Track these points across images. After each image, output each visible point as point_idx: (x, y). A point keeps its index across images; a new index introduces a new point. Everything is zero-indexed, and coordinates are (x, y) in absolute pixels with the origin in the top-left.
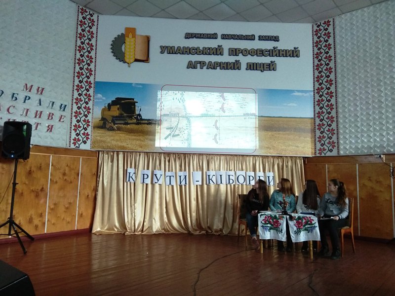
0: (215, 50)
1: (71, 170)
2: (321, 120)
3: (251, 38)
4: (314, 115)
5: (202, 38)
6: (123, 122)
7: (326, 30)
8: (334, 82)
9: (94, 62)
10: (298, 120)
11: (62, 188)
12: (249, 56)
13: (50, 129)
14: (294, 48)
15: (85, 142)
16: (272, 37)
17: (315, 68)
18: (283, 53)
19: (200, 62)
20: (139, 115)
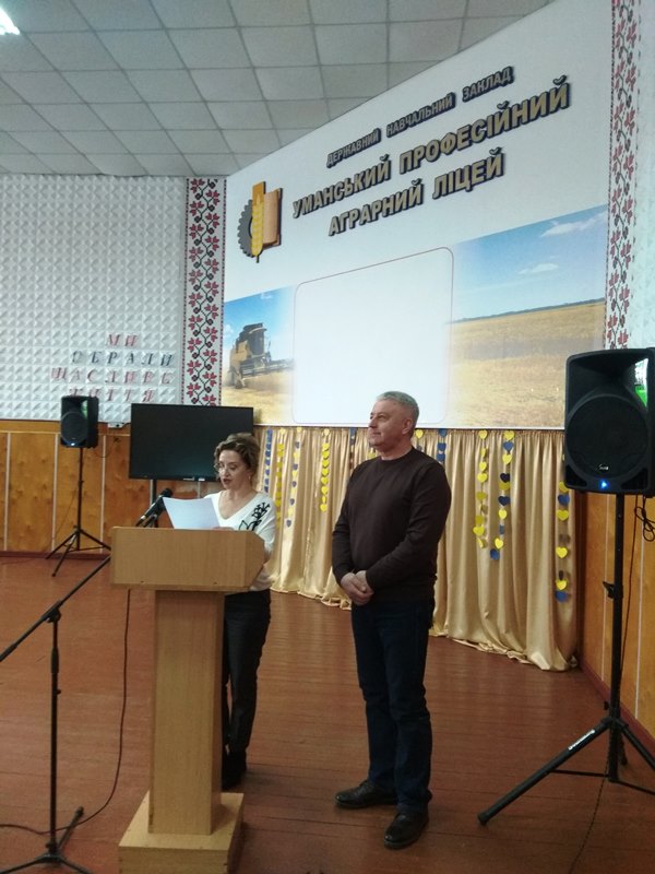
0: (373, 173)
2: (614, 303)
3: (449, 103)
4: (606, 289)
5: (355, 153)
8: (634, 163)
9: (220, 268)
13: (148, 397)
14: (554, 83)
16: (494, 76)
17: (614, 123)
18: (520, 113)
19: (349, 214)
20: (268, 355)
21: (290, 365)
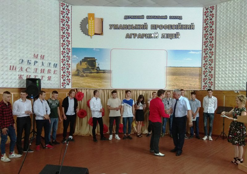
0: (142, 26)
2: (206, 69)
3: (165, 17)
4: (202, 65)
5: (135, 18)
6: (89, 72)
7: (211, 12)
8: (214, 46)
9: (71, 36)
10: (192, 68)
12: (163, 29)
13: (49, 78)
14: (191, 24)
15: (68, 84)
16: (178, 16)
17: (204, 36)
18: (184, 27)
19: (134, 34)
20: (98, 67)
21: (110, 72)
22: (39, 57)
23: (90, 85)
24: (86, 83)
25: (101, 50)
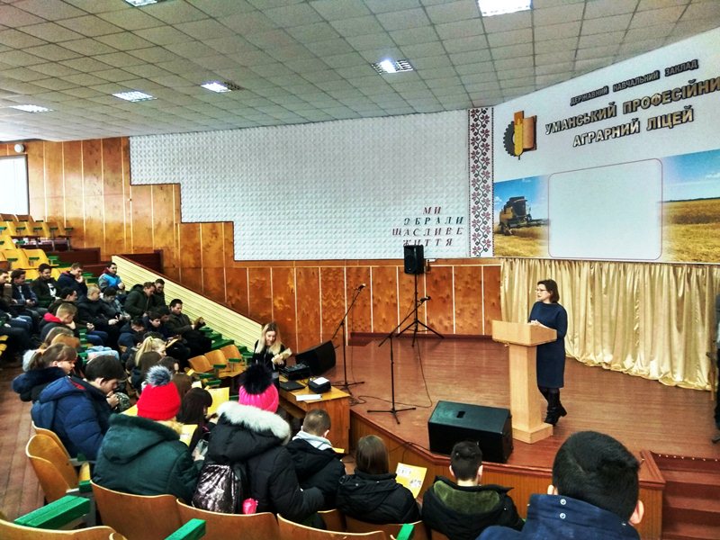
0: (604, 112)
1: (473, 278)
3: (655, 76)
5: (590, 99)
6: (515, 225)
9: (491, 163)
11: (466, 295)
12: (652, 106)
13: (449, 242)
15: (486, 250)
16: (686, 64)
19: (588, 134)
20: (529, 216)
21: (547, 223)
22: (433, 211)
23: (517, 250)
24: (512, 246)
25: (533, 181)
